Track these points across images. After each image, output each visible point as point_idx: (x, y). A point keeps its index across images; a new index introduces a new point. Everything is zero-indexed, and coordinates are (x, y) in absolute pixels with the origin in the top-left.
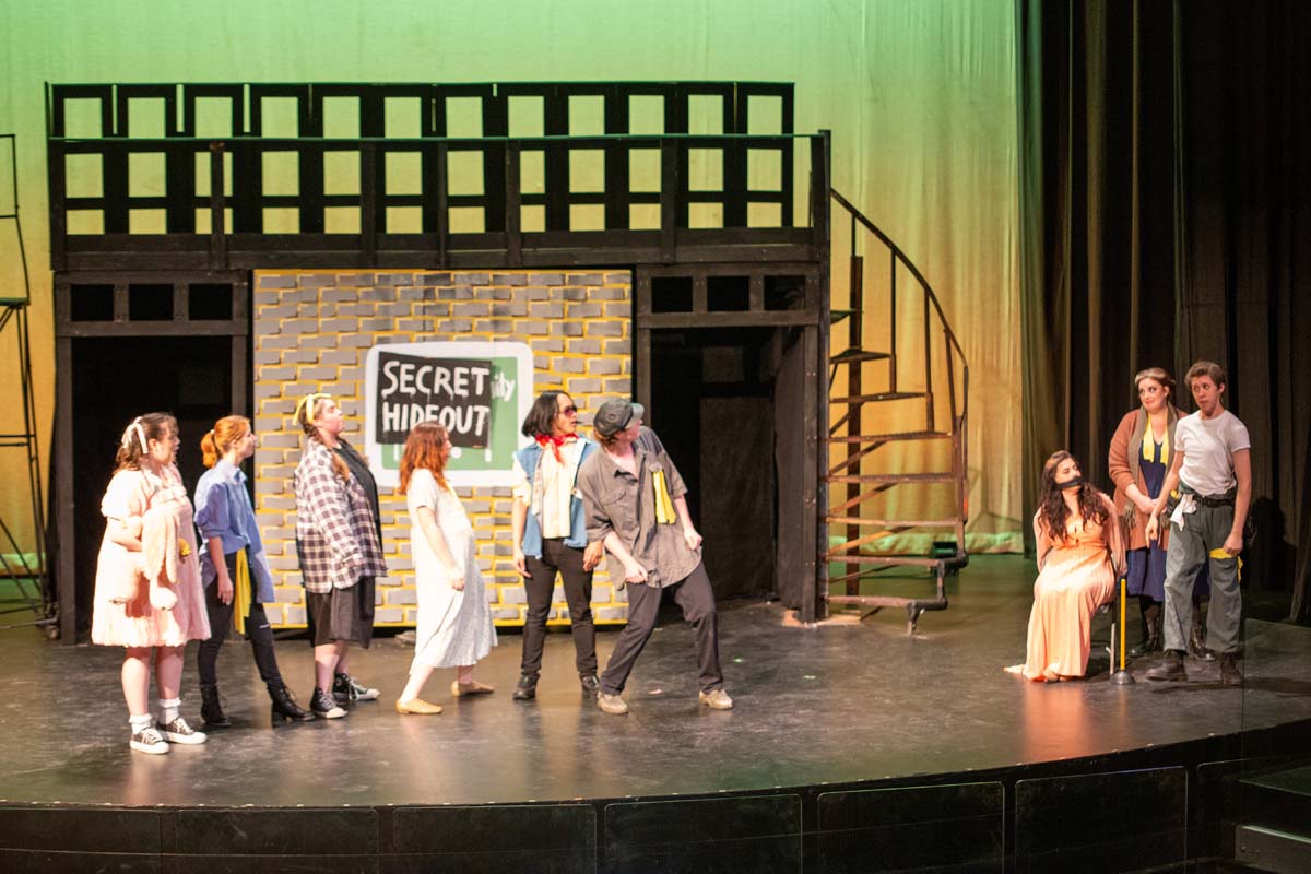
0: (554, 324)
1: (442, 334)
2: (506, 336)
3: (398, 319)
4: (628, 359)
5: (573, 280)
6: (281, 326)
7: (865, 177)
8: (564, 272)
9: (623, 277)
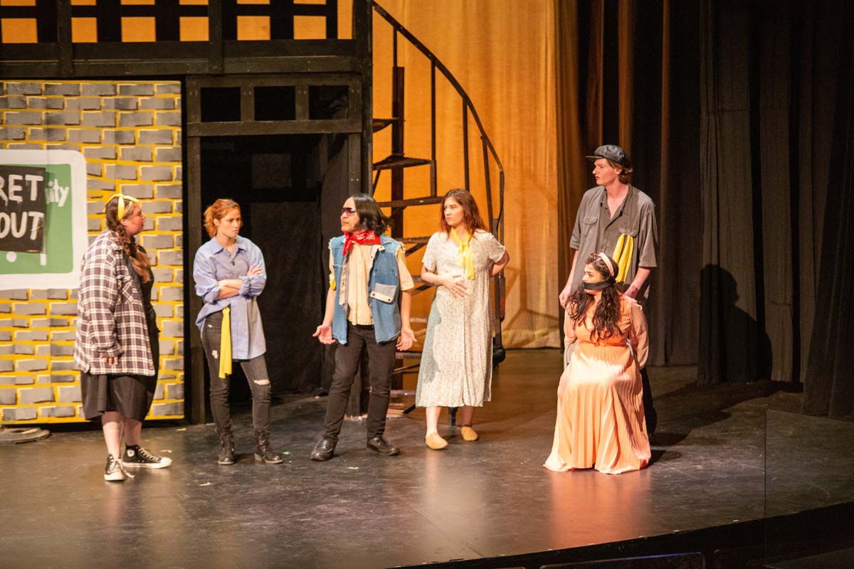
0: (106, 132)
2: (59, 144)
4: (179, 166)
5: (125, 90)
8: (115, 82)
9: (173, 87)
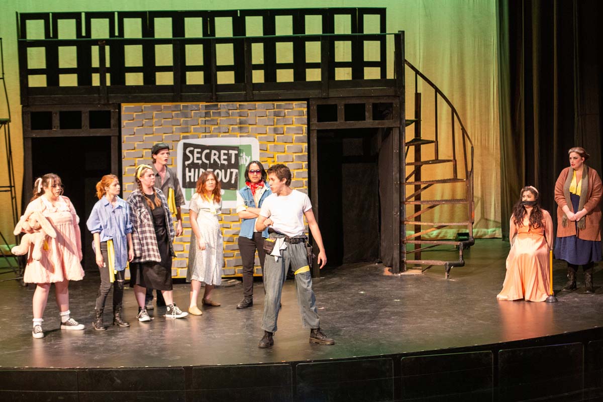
0: (269, 128)
1: (214, 134)
2: (246, 134)
3: (192, 127)
4: (306, 145)
5: (279, 107)
6: (135, 131)
7: (421, 54)
8: (274, 102)
9: (303, 105)
